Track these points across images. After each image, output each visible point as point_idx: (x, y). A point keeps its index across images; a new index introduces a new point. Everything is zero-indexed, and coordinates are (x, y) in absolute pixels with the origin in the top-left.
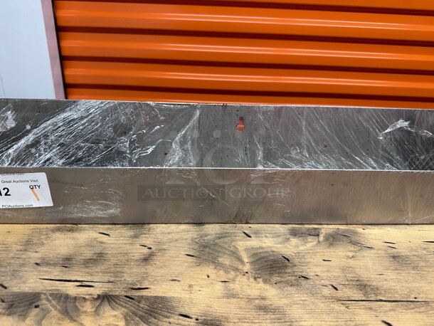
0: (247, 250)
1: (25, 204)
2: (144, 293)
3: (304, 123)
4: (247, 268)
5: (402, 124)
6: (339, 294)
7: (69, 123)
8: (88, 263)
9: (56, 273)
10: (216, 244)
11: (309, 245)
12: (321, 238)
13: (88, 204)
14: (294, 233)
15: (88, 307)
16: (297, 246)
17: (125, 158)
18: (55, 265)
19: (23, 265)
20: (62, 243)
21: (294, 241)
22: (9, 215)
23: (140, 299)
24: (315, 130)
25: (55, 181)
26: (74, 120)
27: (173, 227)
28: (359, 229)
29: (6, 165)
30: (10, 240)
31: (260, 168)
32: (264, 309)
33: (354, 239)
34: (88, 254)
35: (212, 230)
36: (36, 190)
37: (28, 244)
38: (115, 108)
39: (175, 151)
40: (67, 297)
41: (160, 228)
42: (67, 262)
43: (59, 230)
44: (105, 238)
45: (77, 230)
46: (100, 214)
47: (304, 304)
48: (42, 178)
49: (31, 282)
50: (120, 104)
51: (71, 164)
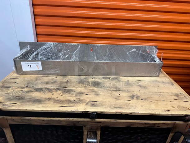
0: (91, 81)
1: (35, 70)
2: (66, 88)
3: (108, 50)
4: (91, 84)
5: (134, 50)
6: (110, 89)
7: (45, 49)
8: (52, 83)
9: (45, 85)
10: (83, 80)
11: (107, 80)
12: (110, 79)
13: (51, 70)
14: (104, 78)
15: (54, 90)
16: (104, 80)
17: (61, 58)
18: (45, 83)
19: (37, 83)
20: (45, 79)
21: (103, 79)
22: (31, 72)
23: (65, 89)
24: (110, 52)
25: (43, 64)
26: (47, 48)
27: (73, 76)
28: (121, 77)
29: (31, 60)
30: (32, 78)
31: (95, 61)
32: (93, 91)
33: (118, 79)
34: (52, 81)
35: (83, 77)
36: (38, 66)
37: (37, 79)
38: (57, 45)
39: (73, 57)
40: (49, 89)
41: (70, 76)
42: (47, 83)
43: (44, 76)
44: (56, 78)
45: (48, 76)
46: (54, 72)
47: (102, 91)
48: (40, 63)
49: (40, 86)
50: (59, 44)
51: (47, 59)
